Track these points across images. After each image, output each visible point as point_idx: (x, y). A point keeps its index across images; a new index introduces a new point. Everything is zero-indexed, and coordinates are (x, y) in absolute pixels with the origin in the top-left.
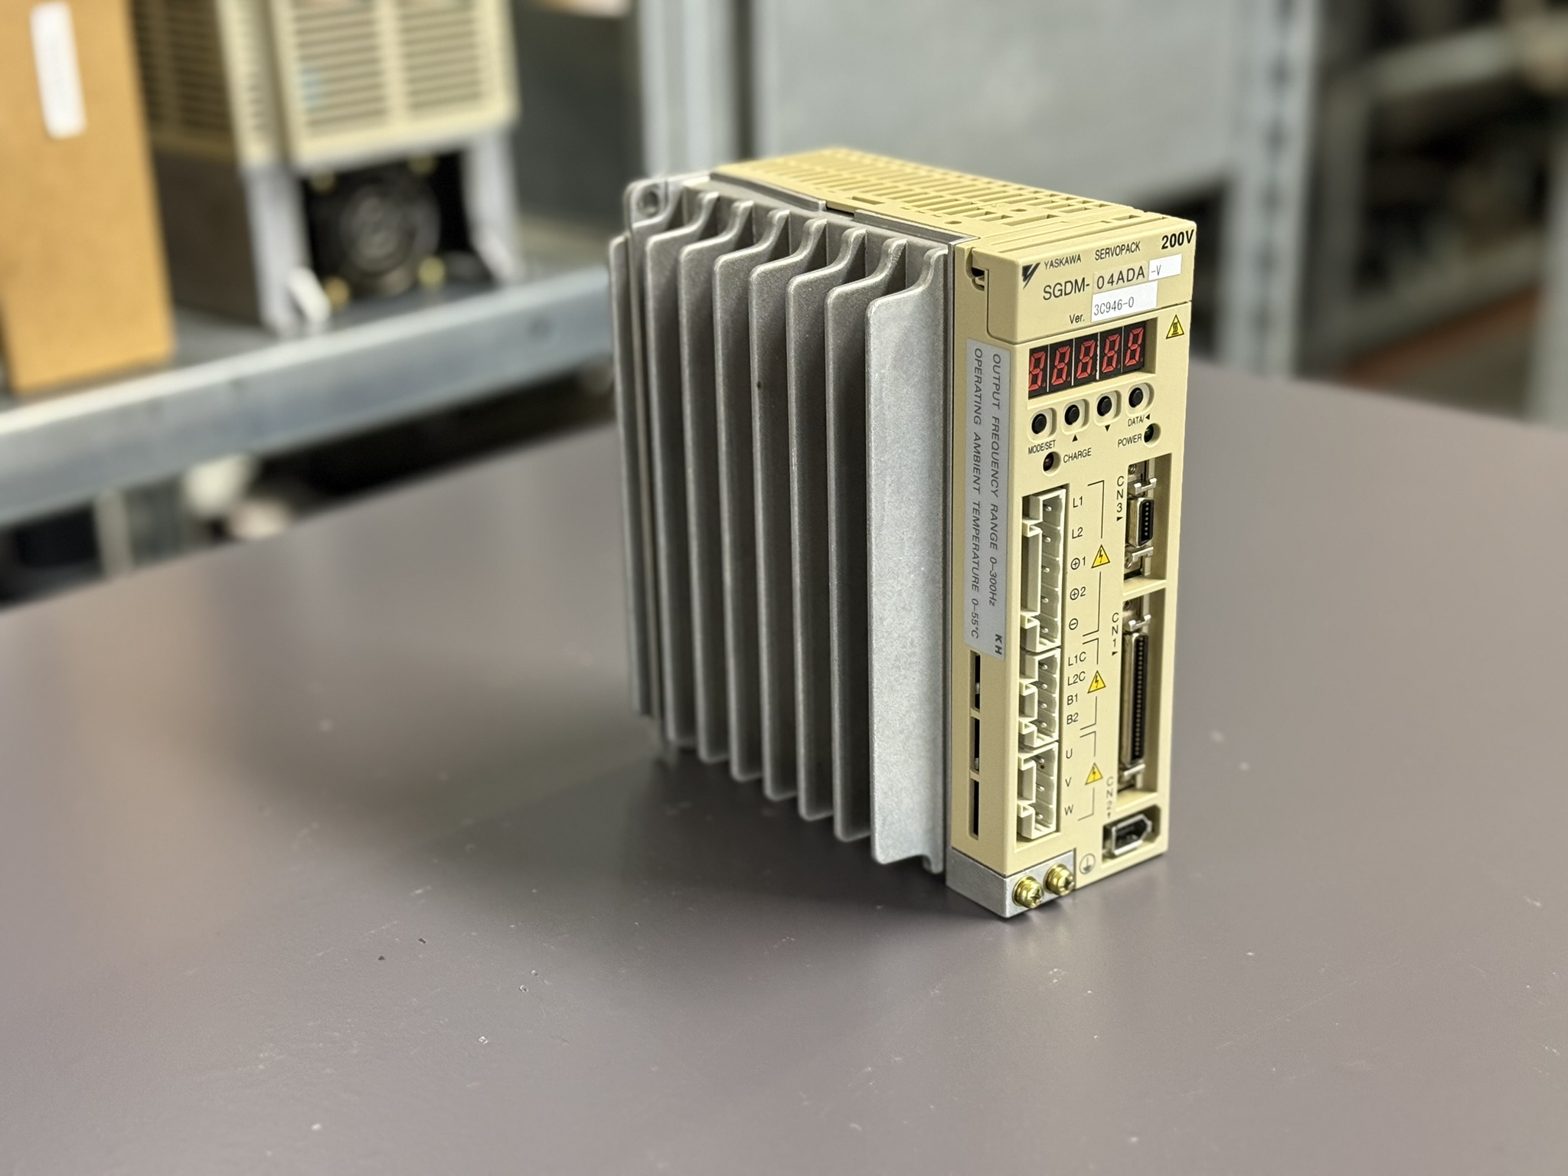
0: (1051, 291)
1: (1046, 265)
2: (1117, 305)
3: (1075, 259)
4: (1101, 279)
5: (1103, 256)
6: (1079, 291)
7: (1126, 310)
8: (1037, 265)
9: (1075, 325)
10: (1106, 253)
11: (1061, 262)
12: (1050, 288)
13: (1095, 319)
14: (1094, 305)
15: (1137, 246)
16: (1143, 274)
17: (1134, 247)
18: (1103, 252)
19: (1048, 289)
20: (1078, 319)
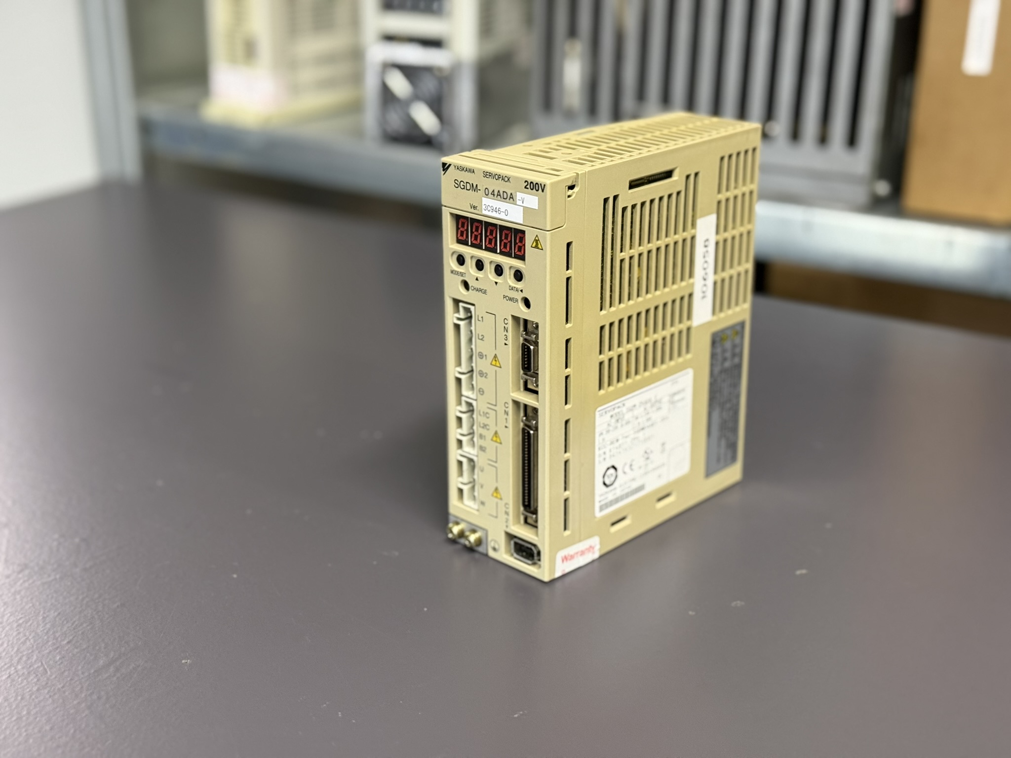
0: (459, 184)
1: (455, 167)
2: (497, 210)
3: (472, 171)
4: (487, 190)
5: (488, 176)
6: (475, 191)
7: (502, 216)
8: (450, 165)
9: (472, 210)
10: (490, 176)
11: (463, 169)
12: (458, 182)
13: (484, 212)
14: (483, 204)
15: (509, 179)
16: (512, 198)
17: (506, 179)
18: (488, 174)
19: (456, 181)
20: (475, 208)
